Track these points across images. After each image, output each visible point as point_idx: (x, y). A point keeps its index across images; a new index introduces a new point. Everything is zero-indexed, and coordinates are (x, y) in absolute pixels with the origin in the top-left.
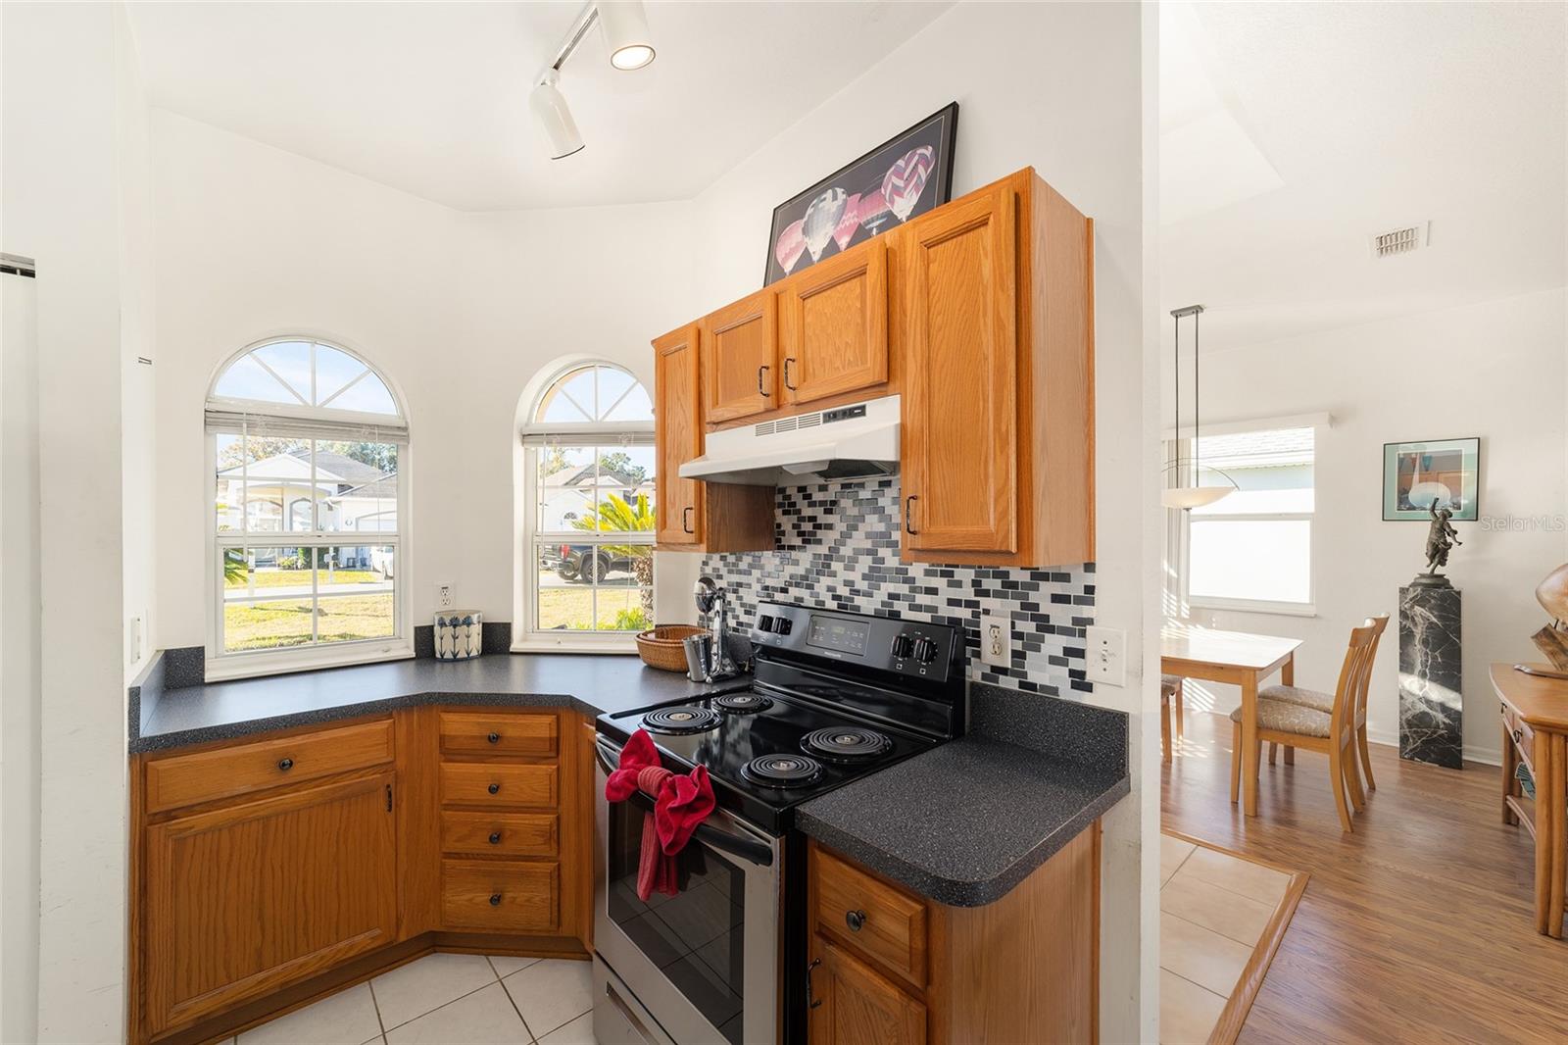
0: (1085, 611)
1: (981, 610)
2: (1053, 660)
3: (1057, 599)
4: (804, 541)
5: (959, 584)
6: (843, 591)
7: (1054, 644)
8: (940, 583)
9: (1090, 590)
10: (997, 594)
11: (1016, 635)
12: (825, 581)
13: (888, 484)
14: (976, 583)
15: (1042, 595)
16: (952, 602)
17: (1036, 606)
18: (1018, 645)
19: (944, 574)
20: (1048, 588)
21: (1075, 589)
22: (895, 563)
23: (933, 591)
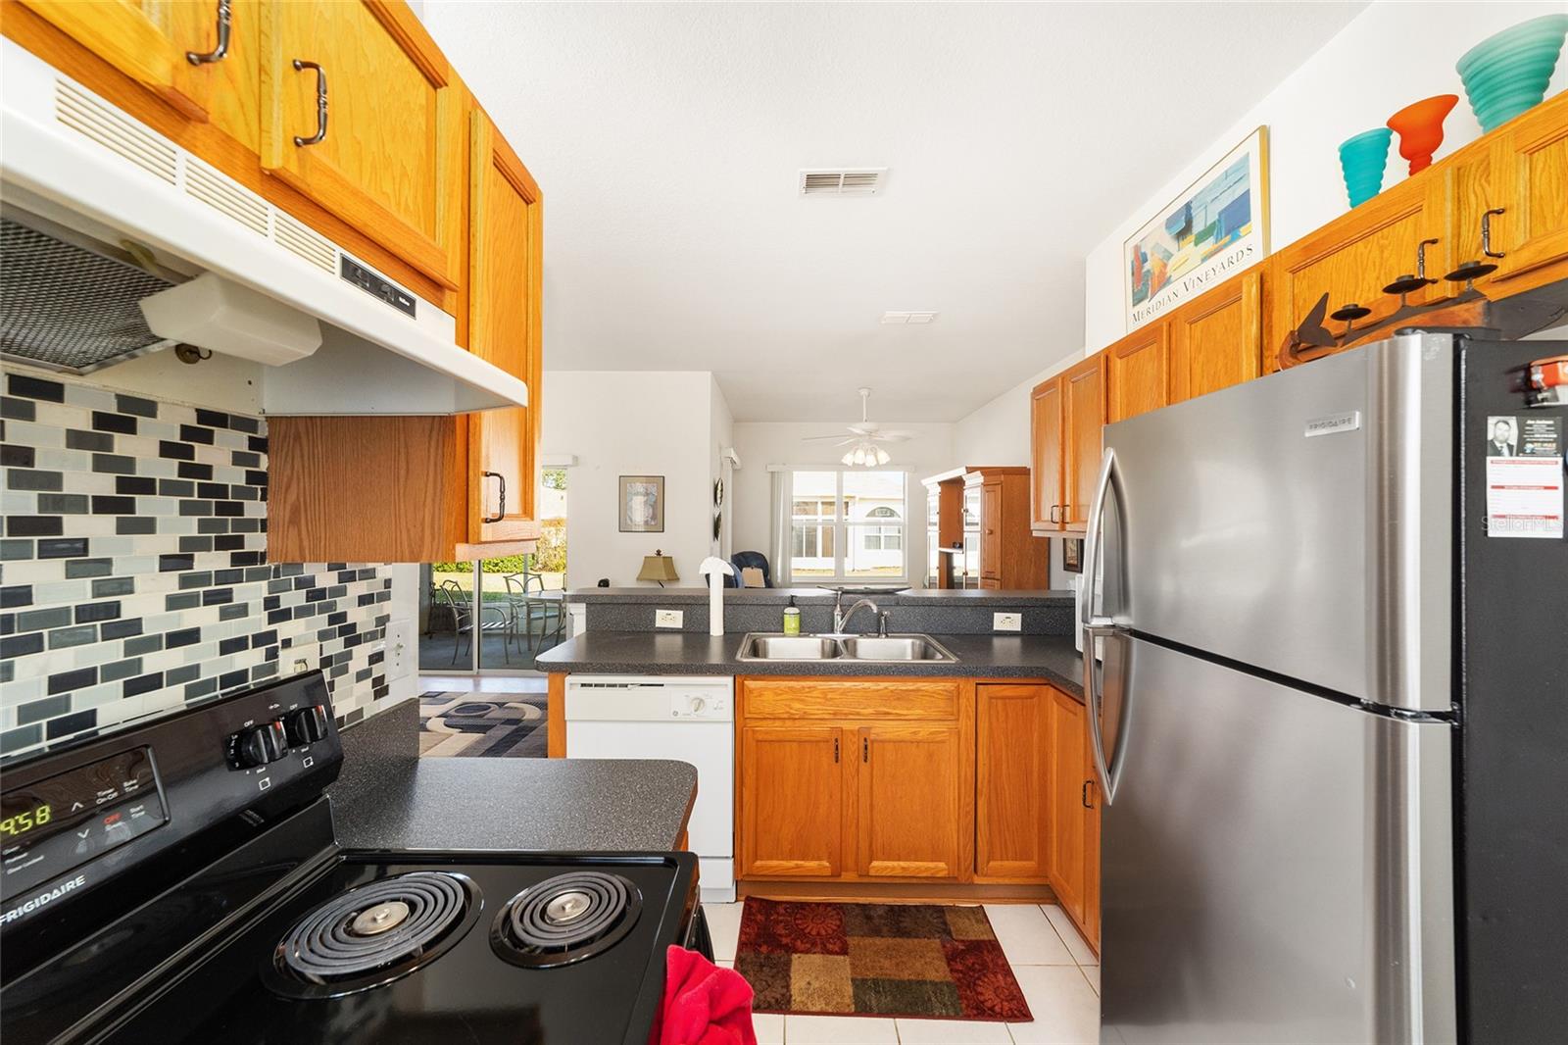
0: (386, 607)
1: (279, 644)
2: (361, 676)
3: (364, 600)
5: (243, 611)
7: (361, 654)
8: (203, 617)
9: (388, 583)
10: (302, 612)
13: (54, 392)
14: (271, 603)
15: (346, 605)
16: (229, 647)
17: (343, 616)
19: (211, 599)
20: (356, 589)
21: (376, 586)
22: (81, 592)
23: (190, 637)
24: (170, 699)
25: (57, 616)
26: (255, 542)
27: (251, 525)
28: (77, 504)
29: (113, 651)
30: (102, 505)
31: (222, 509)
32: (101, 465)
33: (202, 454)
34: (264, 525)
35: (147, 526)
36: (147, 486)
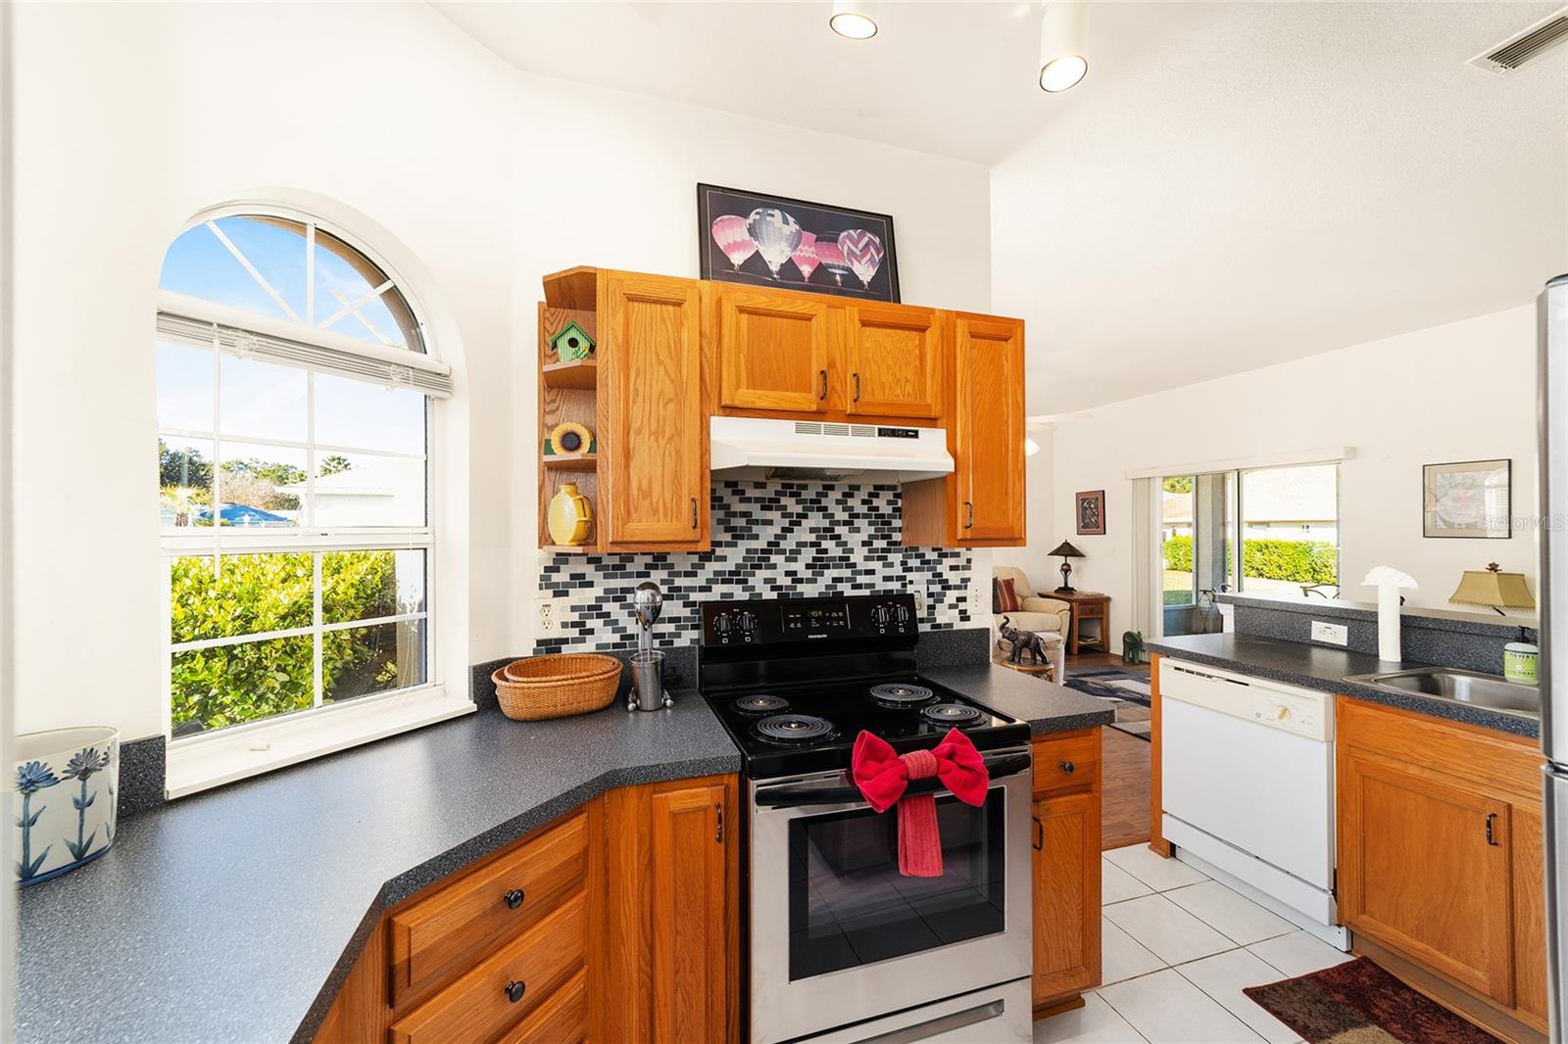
0: (966, 574)
1: (907, 581)
2: (951, 607)
3: (953, 568)
4: (734, 537)
5: (891, 565)
6: (784, 581)
7: (951, 596)
8: (876, 565)
9: (969, 561)
10: (918, 569)
11: (930, 595)
12: (761, 574)
14: (904, 563)
15: (943, 568)
16: (886, 579)
17: (941, 575)
18: (931, 601)
19: (879, 558)
20: (948, 562)
21: (961, 561)
22: (838, 552)
23: (871, 572)
24: (866, 592)
25: (833, 559)
26: (897, 537)
27: (895, 530)
28: (838, 523)
29: (847, 573)
30: (845, 523)
31: (883, 523)
32: (844, 510)
33: (876, 502)
34: (900, 530)
35: (858, 530)
36: (857, 516)
